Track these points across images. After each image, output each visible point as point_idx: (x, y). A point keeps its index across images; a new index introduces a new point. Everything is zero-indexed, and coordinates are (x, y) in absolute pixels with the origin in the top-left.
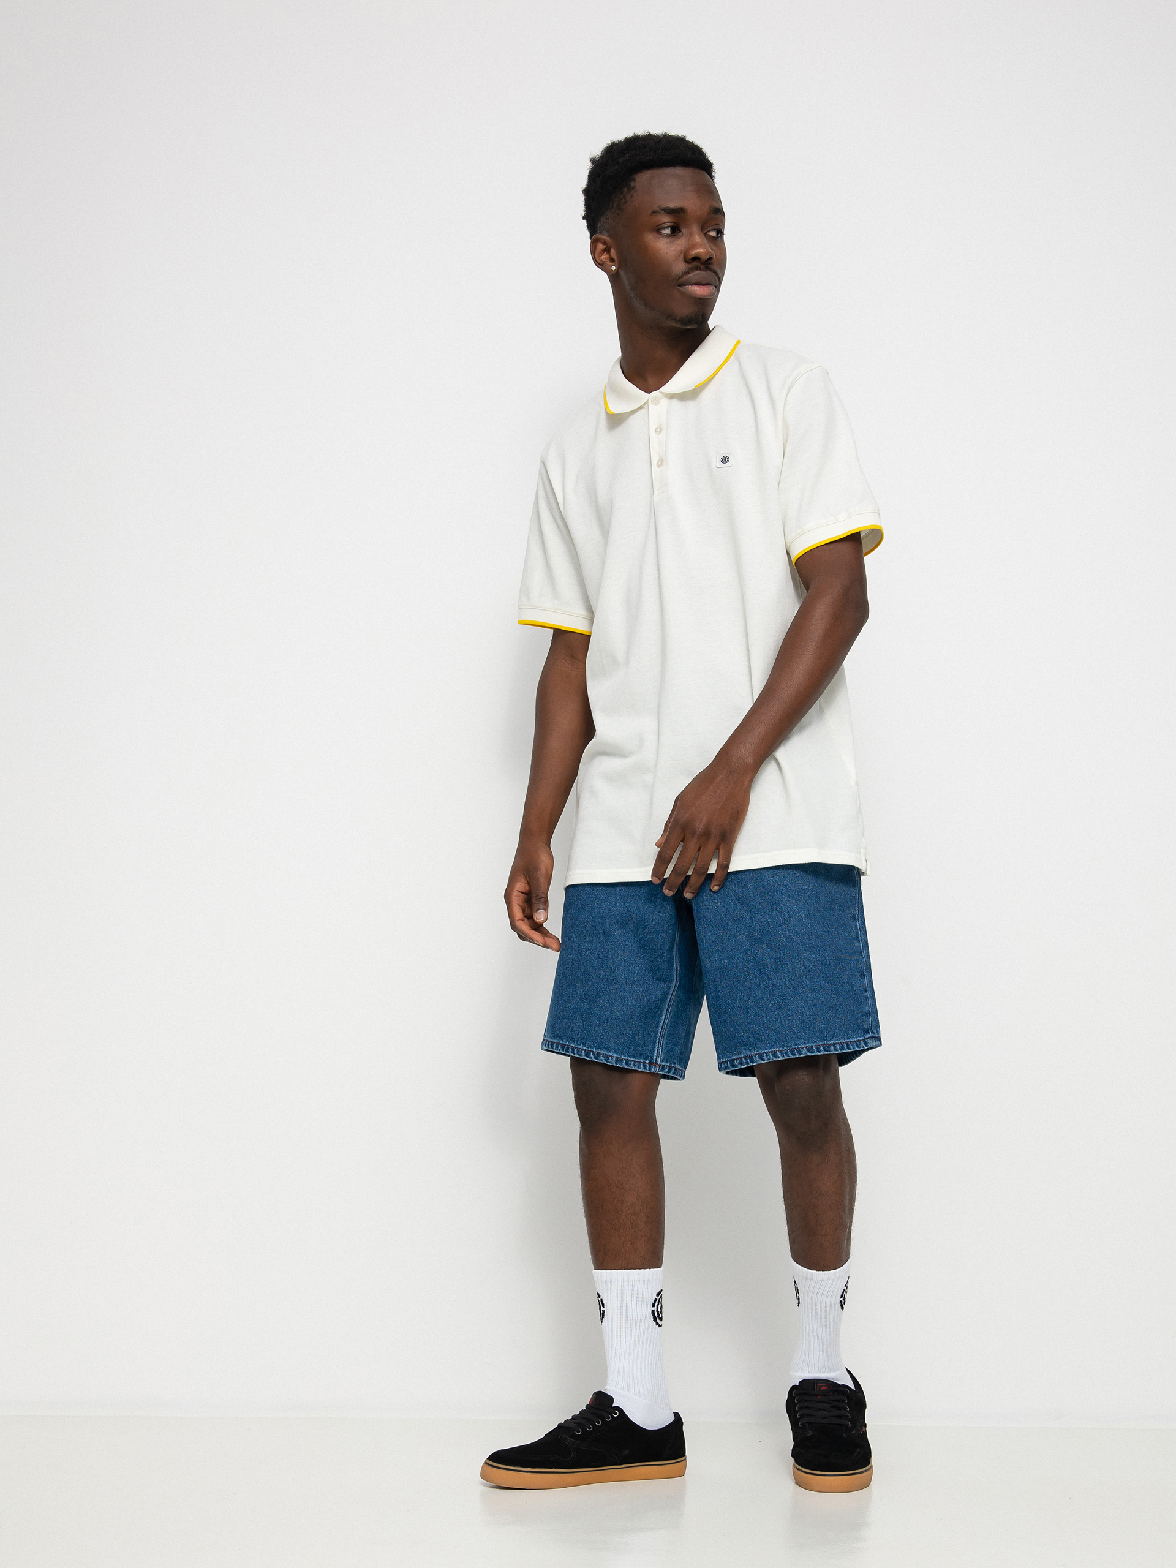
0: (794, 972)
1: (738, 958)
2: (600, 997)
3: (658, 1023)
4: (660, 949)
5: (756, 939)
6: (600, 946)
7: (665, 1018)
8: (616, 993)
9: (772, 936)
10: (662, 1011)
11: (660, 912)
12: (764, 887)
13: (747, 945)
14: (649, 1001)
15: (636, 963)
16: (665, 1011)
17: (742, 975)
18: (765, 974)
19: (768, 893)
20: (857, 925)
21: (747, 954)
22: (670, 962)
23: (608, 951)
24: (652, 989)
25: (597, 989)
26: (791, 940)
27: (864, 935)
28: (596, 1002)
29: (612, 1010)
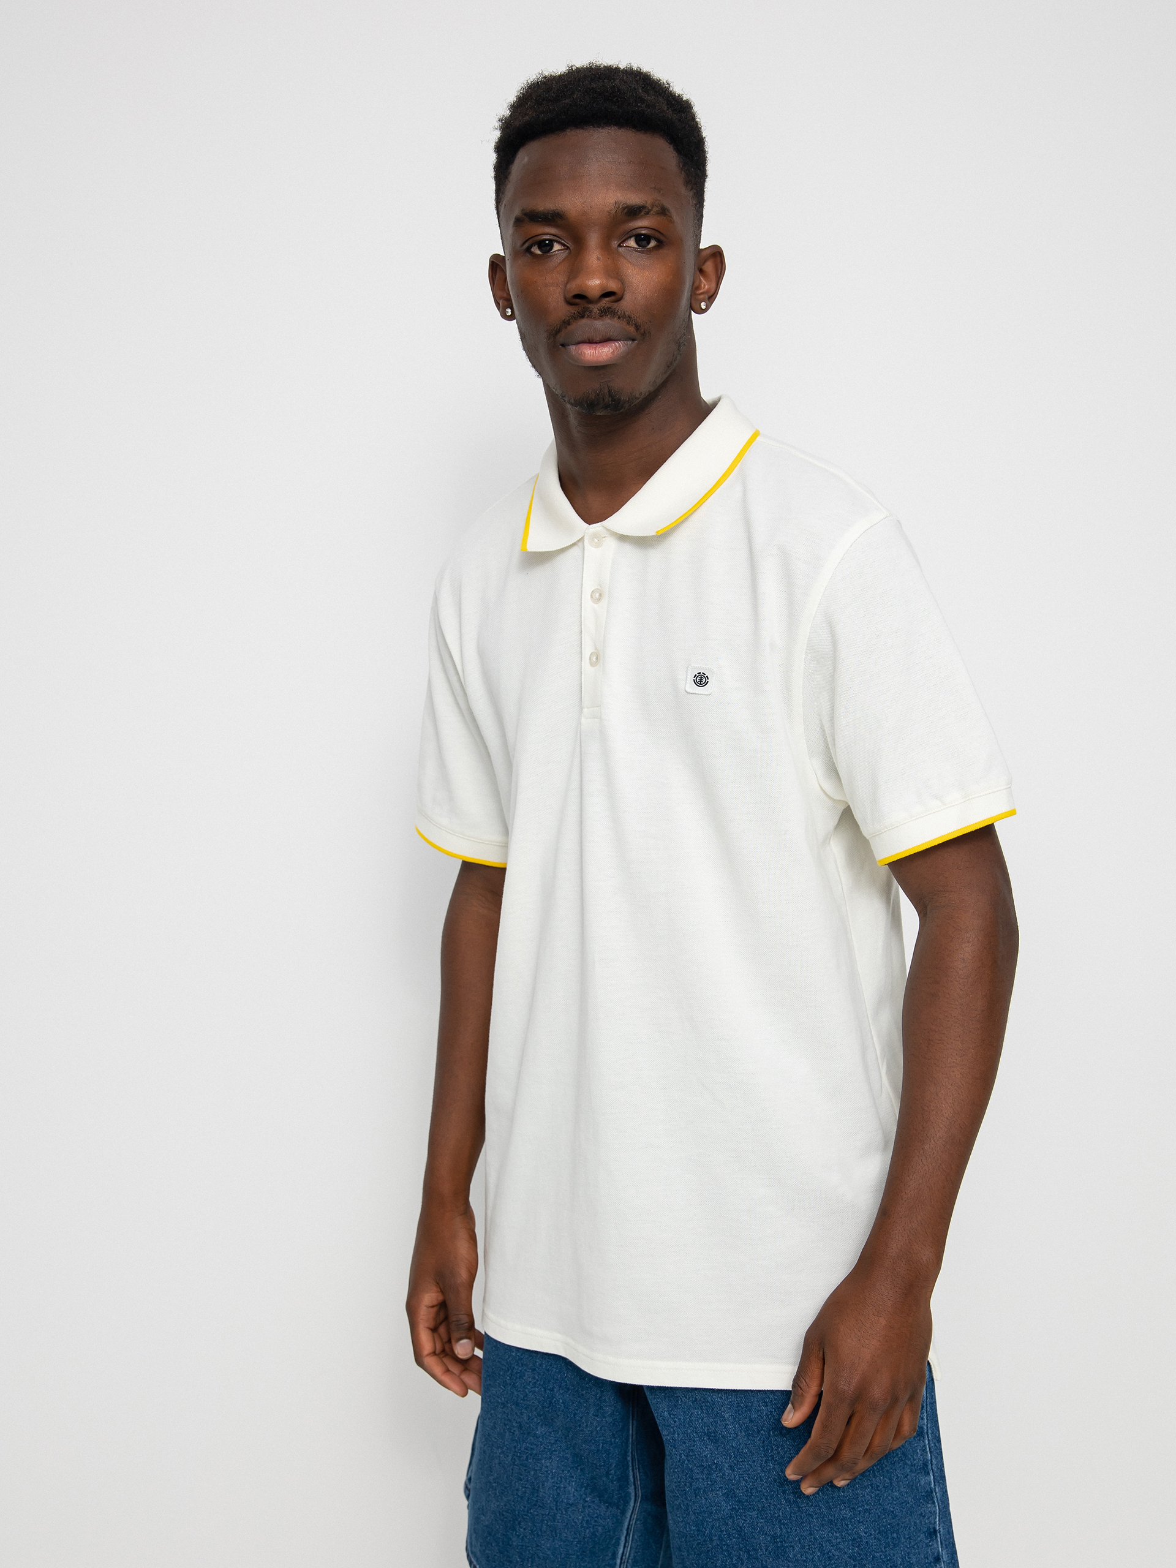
0: (804, 1561)
1: (712, 1528)
2: (519, 1523)
3: (614, 1555)
4: (604, 1466)
5: (739, 1501)
6: (515, 1447)
7: (625, 1547)
8: (542, 1521)
9: (767, 1499)
10: (619, 1539)
11: (597, 1416)
12: (751, 1421)
13: (726, 1508)
14: (594, 1534)
15: (572, 1477)
16: (623, 1538)
17: (721, 1556)
18: (757, 1558)
19: (759, 1432)
20: (925, 1446)
21: (727, 1524)
22: (623, 1480)
23: (527, 1457)
24: (597, 1517)
25: (515, 1511)
26: (799, 1510)
27: (937, 1458)
28: (514, 1529)
29: (537, 1546)
